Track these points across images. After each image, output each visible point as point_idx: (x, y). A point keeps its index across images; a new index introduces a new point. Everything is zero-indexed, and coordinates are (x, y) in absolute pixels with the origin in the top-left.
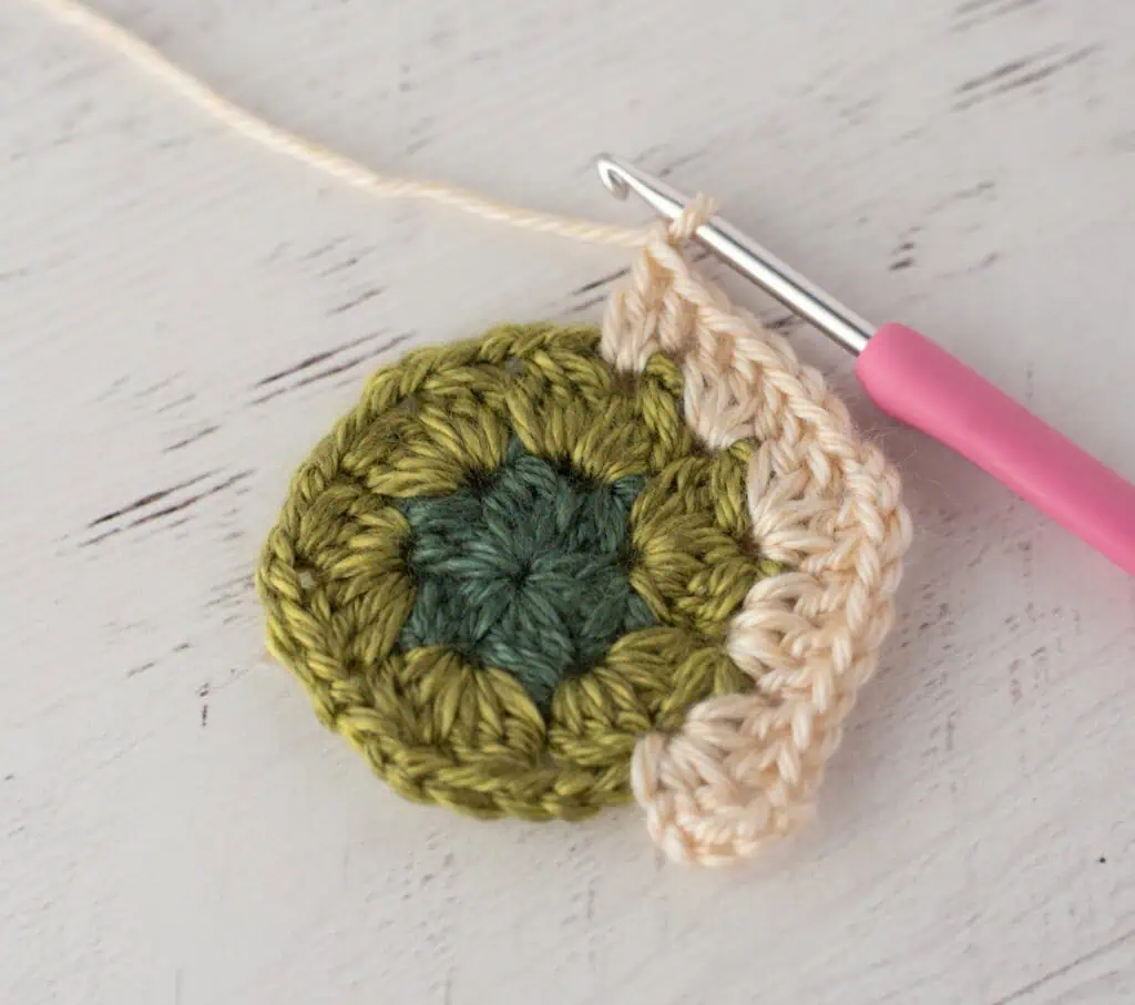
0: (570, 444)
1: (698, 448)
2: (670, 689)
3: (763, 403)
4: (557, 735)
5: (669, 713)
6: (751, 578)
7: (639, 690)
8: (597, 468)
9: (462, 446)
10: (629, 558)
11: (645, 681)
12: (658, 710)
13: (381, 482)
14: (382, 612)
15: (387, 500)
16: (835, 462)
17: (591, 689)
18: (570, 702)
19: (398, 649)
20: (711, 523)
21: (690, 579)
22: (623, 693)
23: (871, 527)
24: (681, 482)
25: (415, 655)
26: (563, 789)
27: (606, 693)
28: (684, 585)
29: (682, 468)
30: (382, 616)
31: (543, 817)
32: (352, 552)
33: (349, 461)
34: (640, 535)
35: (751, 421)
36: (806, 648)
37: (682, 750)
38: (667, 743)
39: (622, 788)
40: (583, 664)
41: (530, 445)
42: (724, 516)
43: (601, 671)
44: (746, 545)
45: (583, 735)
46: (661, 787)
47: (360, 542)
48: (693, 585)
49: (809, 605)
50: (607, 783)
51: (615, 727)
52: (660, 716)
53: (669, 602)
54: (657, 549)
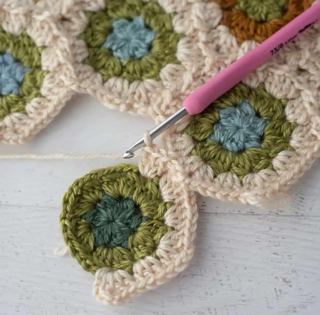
0: (142, 203)
1: (163, 221)
2: (119, 263)
3: (181, 223)
4: (94, 254)
6: (149, 254)
7: (113, 258)
8: (143, 211)
10: (133, 232)
11: (115, 258)
14: (85, 208)
15: (102, 191)
16: (183, 245)
17: (105, 251)
18: (100, 250)
19: (81, 217)
20: (152, 237)
21: (140, 245)
22: (109, 256)
23: (177, 262)
24: (154, 225)
25: (83, 221)
26: (88, 262)
27: (107, 254)
28: (138, 245)
29: (156, 223)
32: (89, 195)
33: (103, 178)
34: (140, 229)
35: (176, 224)
36: (147, 275)
40: (107, 245)
41: (134, 198)
42: (155, 238)
43: (110, 250)
44: (154, 247)
45: (98, 257)
47: (91, 194)
48: (140, 247)
49: (154, 267)
50: (94, 268)
51: (104, 261)
52: (113, 266)
53: (133, 247)
54: (139, 236)
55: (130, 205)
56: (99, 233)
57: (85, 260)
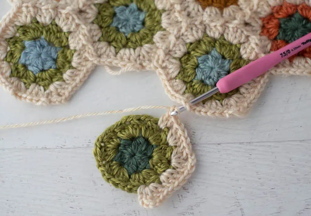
0: (149, 136)
1: (167, 144)
2: (149, 179)
3: (179, 141)
4: (131, 180)
5: (148, 183)
6: (168, 168)
7: (144, 178)
8: (152, 142)
9: (133, 133)
10: (151, 157)
11: (145, 177)
12: (146, 182)
13: (119, 135)
14: (112, 154)
15: (119, 138)
16: (187, 154)
17: (137, 176)
18: (134, 176)
19: (112, 161)
20: (165, 156)
21: (158, 163)
22: (141, 177)
23: (189, 168)
24: (163, 148)
25: (114, 162)
26: (129, 187)
27: (139, 177)
28: (157, 164)
29: (164, 146)
30: (111, 155)
31: (124, 190)
32: (111, 144)
33: (115, 130)
34: (154, 154)
35: (177, 143)
36: (172, 181)
37: (147, 189)
38: (145, 187)
39: (136, 191)
40: (137, 171)
41: (143, 135)
42: (167, 156)
43: (140, 173)
44: (169, 162)
45: (134, 181)
46: (142, 193)
47: (112, 143)
48: (159, 165)
49: (175, 176)
50: (135, 189)
51: (139, 182)
52: (146, 183)
53: (154, 166)
54: (156, 157)
55: (141, 140)
56: (128, 166)
57: (127, 186)
